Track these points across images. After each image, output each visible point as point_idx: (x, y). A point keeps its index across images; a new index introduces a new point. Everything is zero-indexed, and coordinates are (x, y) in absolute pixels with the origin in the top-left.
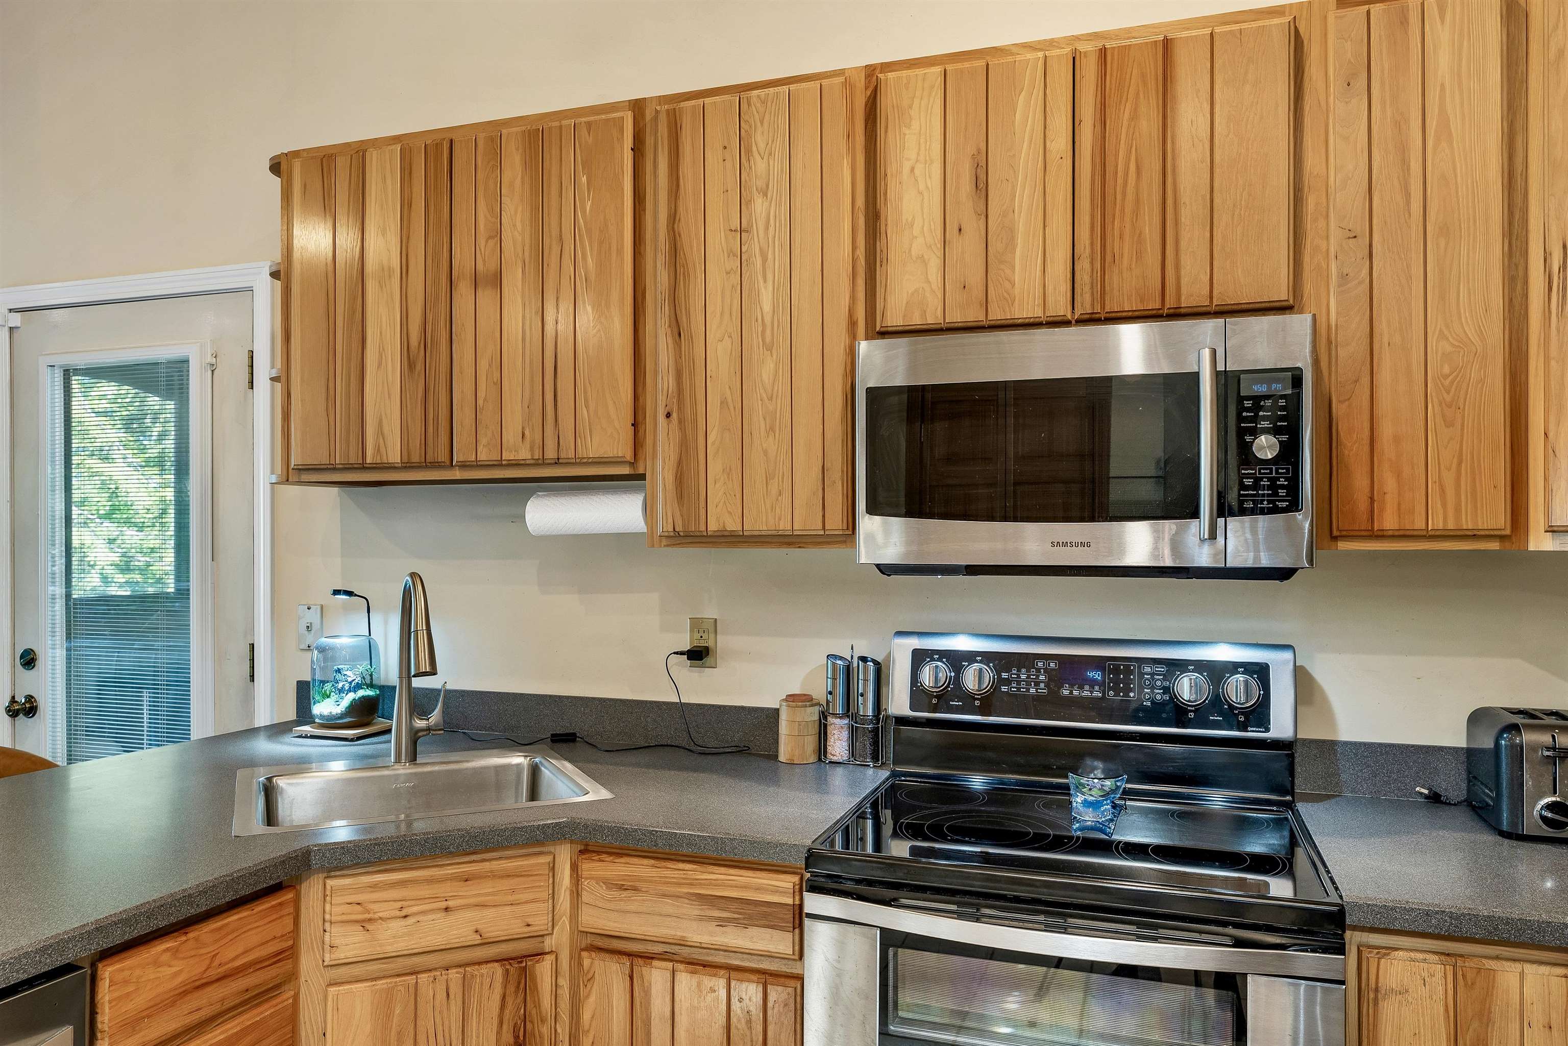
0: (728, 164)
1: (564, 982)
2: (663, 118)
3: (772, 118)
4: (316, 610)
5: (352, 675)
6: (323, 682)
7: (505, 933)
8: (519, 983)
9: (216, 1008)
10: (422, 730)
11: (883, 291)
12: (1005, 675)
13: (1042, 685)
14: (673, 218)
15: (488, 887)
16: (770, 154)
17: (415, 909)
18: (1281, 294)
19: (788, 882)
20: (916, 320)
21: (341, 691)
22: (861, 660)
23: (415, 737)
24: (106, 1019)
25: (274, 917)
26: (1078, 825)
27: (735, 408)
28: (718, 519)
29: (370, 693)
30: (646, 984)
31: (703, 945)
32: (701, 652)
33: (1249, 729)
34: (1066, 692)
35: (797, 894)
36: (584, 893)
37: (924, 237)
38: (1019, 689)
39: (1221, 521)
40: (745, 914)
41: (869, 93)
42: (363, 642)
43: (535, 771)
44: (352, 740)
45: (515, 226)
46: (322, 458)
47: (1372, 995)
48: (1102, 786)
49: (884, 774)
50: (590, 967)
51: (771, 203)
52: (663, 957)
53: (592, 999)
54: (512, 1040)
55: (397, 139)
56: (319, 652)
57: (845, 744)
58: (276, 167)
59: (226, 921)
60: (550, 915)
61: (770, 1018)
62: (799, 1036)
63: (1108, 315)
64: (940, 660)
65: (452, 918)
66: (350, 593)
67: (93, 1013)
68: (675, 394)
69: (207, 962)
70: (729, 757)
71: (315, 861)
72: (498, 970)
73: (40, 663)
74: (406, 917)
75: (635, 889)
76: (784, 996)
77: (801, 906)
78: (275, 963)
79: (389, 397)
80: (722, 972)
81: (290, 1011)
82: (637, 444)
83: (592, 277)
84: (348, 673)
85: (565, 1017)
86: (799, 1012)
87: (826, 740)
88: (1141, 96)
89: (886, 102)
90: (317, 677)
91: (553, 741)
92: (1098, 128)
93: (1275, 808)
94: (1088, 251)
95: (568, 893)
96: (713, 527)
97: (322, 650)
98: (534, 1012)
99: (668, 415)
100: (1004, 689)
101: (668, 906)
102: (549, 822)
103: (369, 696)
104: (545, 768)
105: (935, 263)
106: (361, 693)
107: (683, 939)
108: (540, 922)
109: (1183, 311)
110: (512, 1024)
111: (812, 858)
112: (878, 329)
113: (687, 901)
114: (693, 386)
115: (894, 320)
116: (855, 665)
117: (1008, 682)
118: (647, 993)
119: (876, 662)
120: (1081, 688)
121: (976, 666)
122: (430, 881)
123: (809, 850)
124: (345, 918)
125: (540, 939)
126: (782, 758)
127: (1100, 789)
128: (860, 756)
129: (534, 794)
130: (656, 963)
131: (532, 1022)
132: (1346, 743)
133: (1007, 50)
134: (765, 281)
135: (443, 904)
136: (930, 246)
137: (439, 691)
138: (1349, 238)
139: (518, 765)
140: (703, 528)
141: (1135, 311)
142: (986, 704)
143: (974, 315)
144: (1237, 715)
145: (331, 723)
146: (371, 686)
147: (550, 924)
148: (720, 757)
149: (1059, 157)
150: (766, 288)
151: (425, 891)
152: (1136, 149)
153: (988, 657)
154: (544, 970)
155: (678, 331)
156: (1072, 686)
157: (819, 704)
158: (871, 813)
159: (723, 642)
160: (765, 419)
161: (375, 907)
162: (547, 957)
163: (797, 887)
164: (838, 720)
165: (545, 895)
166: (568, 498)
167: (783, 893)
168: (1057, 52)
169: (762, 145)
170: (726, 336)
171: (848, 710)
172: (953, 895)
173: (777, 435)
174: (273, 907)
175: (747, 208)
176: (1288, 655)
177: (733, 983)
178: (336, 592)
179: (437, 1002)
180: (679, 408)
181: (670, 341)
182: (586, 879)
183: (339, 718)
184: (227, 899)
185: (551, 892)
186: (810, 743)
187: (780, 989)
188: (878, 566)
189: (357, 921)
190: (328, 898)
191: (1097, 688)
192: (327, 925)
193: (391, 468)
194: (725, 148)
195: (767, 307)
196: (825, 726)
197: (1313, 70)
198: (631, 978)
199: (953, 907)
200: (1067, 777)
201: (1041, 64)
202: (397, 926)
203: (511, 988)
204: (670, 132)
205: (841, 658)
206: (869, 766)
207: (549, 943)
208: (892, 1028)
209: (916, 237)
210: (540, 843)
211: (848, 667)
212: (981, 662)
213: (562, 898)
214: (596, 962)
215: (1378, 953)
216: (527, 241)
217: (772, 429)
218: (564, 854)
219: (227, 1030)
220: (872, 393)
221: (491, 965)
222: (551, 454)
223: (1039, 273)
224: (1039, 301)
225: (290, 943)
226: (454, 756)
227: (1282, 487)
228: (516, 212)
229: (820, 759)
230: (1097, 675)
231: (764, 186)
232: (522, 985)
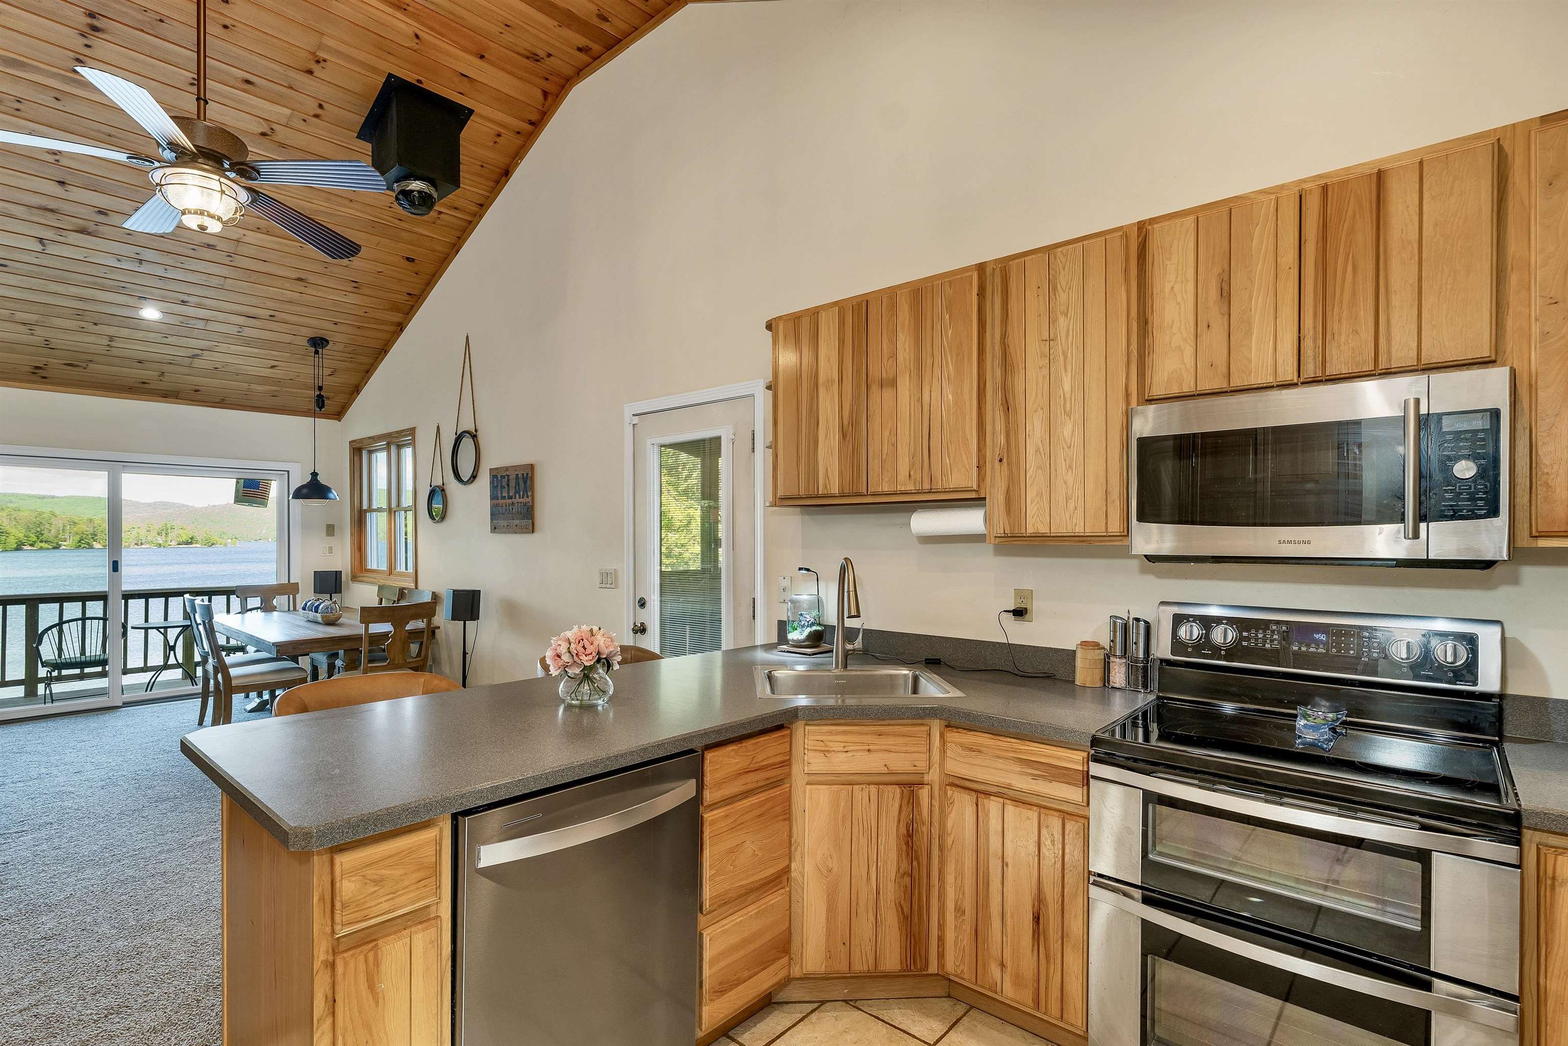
0: (1041, 298)
1: (936, 804)
2: (998, 272)
3: (1071, 265)
4: (788, 580)
5: (809, 618)
6: (793, 621)
7: (903, 769)
8: (910, 799)
9: (754, 785)
10: (851, 650)
11: (1150, 372)
12: (1245, 634)
13: (1276, 642)
14: (1004, 336)
15: (891, 741)
16: (1070, 288)
17: (851, 748)
18: (1485, 352)
19: (1079, 756)
20: (1175, 390)
21: (803, 626)
22: (1136, 620)
23: (846, 654)
24: (708, 779)
25: (781, 742)
26: (1300, 740)
27: (1045, 454)
28: (1033, 525)
29: (819, 628)
30: (986, 810)
31: (1023, 790)
32: (1022, 611)
33: (1458, 683)
34: (1296, 648)
35: (1085, 764)
36: (948, 750)
37: (1181, 333)
38: (1256, 645)
39: (1423, 526)
40: (1051, 773)
41: (1140, 240)
42: (814, 598)
43: (916, 679)
44: (810, 655)
45: (905, 349)
46: (793, 492)
47: (1549, 882)
48: (1325, 717)
49: (1152, 697)
50: (952, 796)
51: (1070, 320)
52: (997, 795)
53: (954, 813)
54: (905, 832)
55: (836, 303)
56: (792, 603)
57: (1123, 676)
58: (769, 327)
59: (760, 740)
60: (928, 762)
61: (1066, 841)
62: (1086, 855)
63: (1327, 377)
64: (1193, 621)
65: (873, 756)
66: (808, 570)
67: (703, 776)
68: (1006, 447)
69: (750, 761)
70: (1041, 680)
71: (800, 714)
72: (898, 790)
73: (647, 605)
74: (847, 752)
75: (979, 751)
76: (1076, 827)
77: (1088, 772)
78: (780, 767)
79: (832, 455)
80: (1035, 808)
81: (788, 795)
82: (981, 478)
83: (952, 376)
84: (807, 616)
85: (936, 824)
86: (1086, 839)
87: (1109, 672)
88: (1358, 216)
89: (1154, 246)
90: (791, 619)
91: (926, 663)
92: (1320, 244)
93: (1481, 745)
94: (1311, 332)
95: (938, 750)
96: (1030, 530)
97: (792, 601)
98: (918, 818)
99: (1001, 460)
100: (1245, 644)
101: (1000, 764)
102: (927, 706)
103: (818, 630)
104: (922, 677)
105: (1189, 351)
106: (815, 628)
107: (1010, 785)
108: (922, 765)
109: (1393, 370)
110: (905, 823)
111: (1095, 742)
112: (1146, 398)
113: (1013, 762)
114: (1017, 441)
115: (1158, 390)
116: (1131, 623)
117: (1247, 639)
118: (987, 815)
119: (1146, 622)
120: (1308, 646)
121: (1222, 627)
122: (860, 733)
123: (1093, 736)
124: (814, 748)
125: (921, 775)
126: (1077, 683)
127: (1323, 719)
128: (1134, 684)
129: (915, 690)
130: (992, 798)
131: (916, 823)
132: (1557, 701)
133: (1246, 197)
134: (1066, 371)
135: (867, 748)
136: (1186, 339)
137: (860, 629)
138: (1550, 304)
139: (905, 675)
140: (1023, 531)
141: (1351, 373)
142: (1232, 652)
143: (1218, 384)
144: (1446, 672)
145: (798, 644)
146: (819, 624)
147: (928, 767)
148: (1035, 679)
149: (1288, 268)
150: (1066, 376)
151: (858, 739)
152: (1353, 256)
153: (1231, 621)
154: (924, 793)
155: (1007, 407)
156: (1301, 643)
157: (1104, 648)
158: (1142, 724)
159: (1036, 607)
160: (1065, 461)
161: (830, 744)
162: (926, 786)
163: (1085, 760)
164: (1118, 659)
165: (925, 749)
166: (936, 513)
167: (1076, 763)
168: (1285, 193)
169: (1064, 283)
170: (1039, 409)
171: (1125, 653)
172: (1196, 774)
173: (1074, 471)
174: (779, 736)
175: (1054, 324)
176: (1497, 629)
177: (1042, 816)
178: (800, 569)
179: (864, 802)
180: (1008, 456)
181: (1002, 413)
182: (949, 742)
183: (803, 642)
184: (760, 728)
185: (928, 748)
186: (1098, 673)
187: (1073, 823)
188: (1145, 556)
189: (822, 751)
190: (807, 736)
191: (1321, 646)
192: (806, 751)
193: (834, 497)
194: (1039, 288)
195: (1067, 387)
196: (1109, 663)
197: (1517, 178)
198: (977, 805)
199: (1196, 782)
200: (1296, 709)
201: (1273, 204)
202: (843, 756)
203: (905, 802)
204: (1002, 282)
205: (1121, 618)
206: (1140, 691)
207: (926, 778)
208: (1151, 856)
209: (1175, 334)
210: (921, 718)
211: (1126, 624)
212: (1226, 624)
213: (934, 753)
214: (956, 793)
215: (1555, 851)
216: (912, 357)
217: (1070, 467)
218: (936, 726)
219: (759, 798)
220: (1142, 442)
221: (893, 786)
222: (927, 486)
223: (1271, 350)
224: (1270, 370)
225: (788, 757)
226: (868, 667)
227: (1481, 499)
228: (905, 340)
229: (1105, 685)
230: (1322, 637)
231: (1066, 311)
232: (911, 801)
